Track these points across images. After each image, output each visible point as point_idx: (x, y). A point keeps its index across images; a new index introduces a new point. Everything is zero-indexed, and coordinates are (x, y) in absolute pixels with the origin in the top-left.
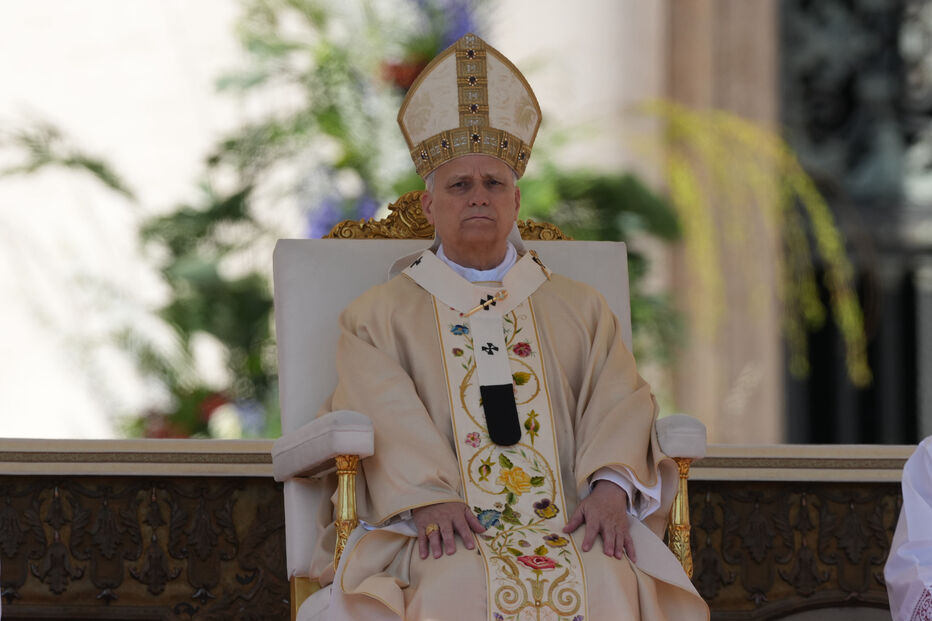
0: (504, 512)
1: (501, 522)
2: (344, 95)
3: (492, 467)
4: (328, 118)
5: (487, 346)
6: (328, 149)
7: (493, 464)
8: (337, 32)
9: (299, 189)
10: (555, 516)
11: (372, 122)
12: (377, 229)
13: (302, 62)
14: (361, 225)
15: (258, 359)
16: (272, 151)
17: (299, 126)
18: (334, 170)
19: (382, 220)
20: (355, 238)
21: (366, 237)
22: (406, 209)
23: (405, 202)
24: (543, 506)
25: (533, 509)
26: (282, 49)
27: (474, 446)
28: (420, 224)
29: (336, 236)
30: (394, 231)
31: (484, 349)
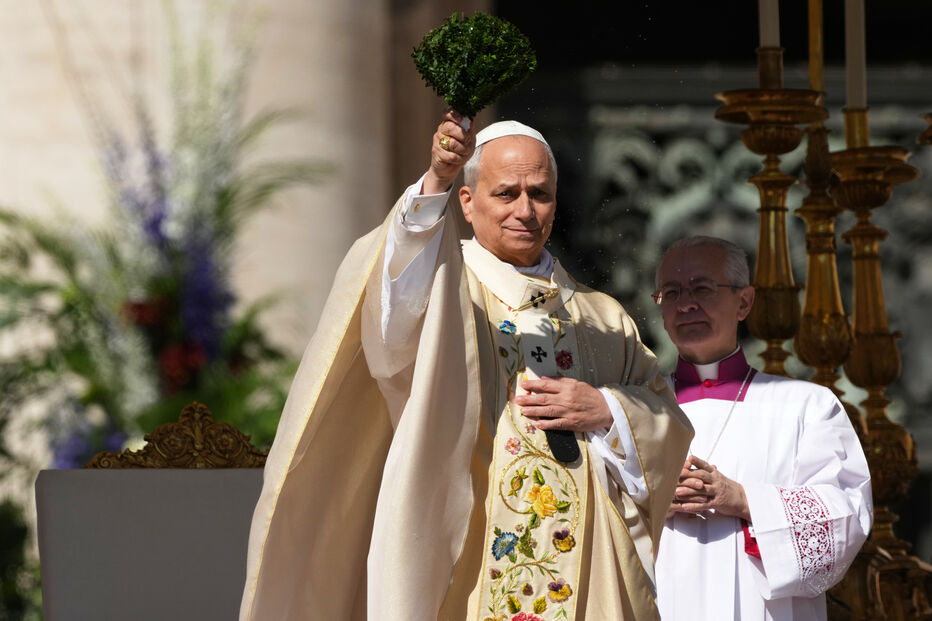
0: (523, 538)
1: (516, 551)
2: (92, 334)
3: (525, 481)
4: (74, 355)
5: (536, 351)
6: (78, 386)
7: (527, 477)
8: (85, 273)
9: (48, 423)
10: (570, 550)
11: (118, 360)
12: (133, 459)
13: (52, 303)
14: (119, 456)
15: (13, 583)
16: (23, 389)
17: (49, 364)
18: (81, 404)
19: (139, 451)
20: (114, 467)
21: (123, 467)
22: (161, 440)
23: (161, 434)
24: (560, 536)
25: (552, 538)
26: (34, 291)
27: (513, 453)
28: (175, 454)
29: (95, 466)
30: (150, 462)
31: (533, 354)
